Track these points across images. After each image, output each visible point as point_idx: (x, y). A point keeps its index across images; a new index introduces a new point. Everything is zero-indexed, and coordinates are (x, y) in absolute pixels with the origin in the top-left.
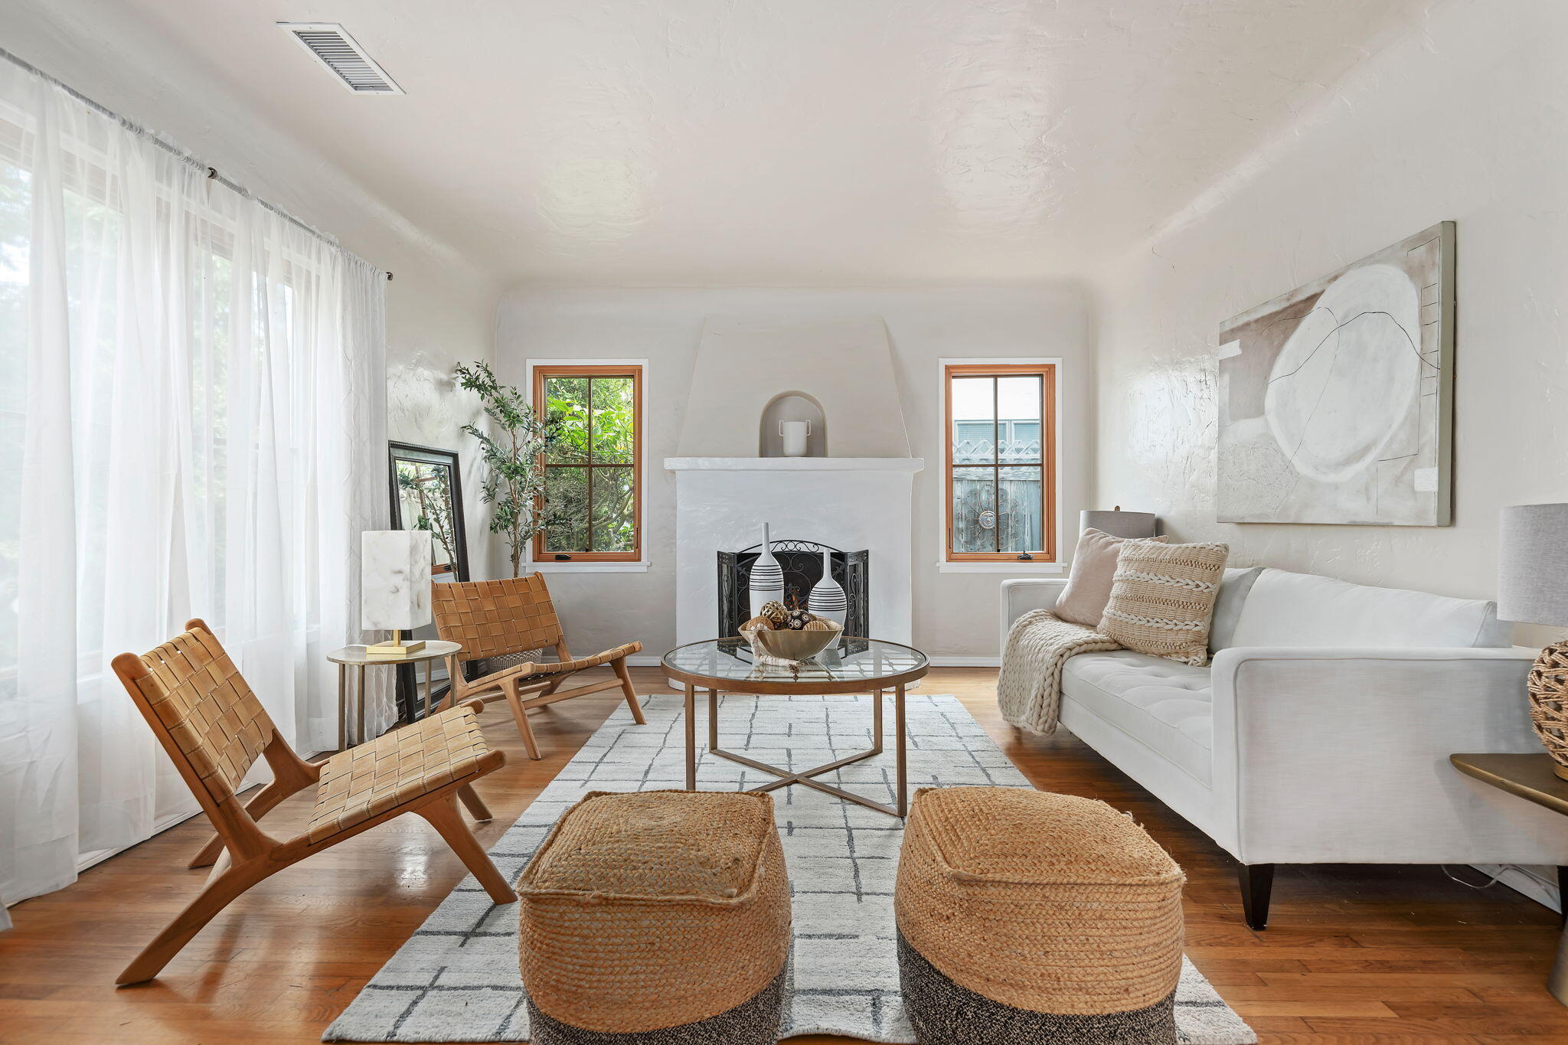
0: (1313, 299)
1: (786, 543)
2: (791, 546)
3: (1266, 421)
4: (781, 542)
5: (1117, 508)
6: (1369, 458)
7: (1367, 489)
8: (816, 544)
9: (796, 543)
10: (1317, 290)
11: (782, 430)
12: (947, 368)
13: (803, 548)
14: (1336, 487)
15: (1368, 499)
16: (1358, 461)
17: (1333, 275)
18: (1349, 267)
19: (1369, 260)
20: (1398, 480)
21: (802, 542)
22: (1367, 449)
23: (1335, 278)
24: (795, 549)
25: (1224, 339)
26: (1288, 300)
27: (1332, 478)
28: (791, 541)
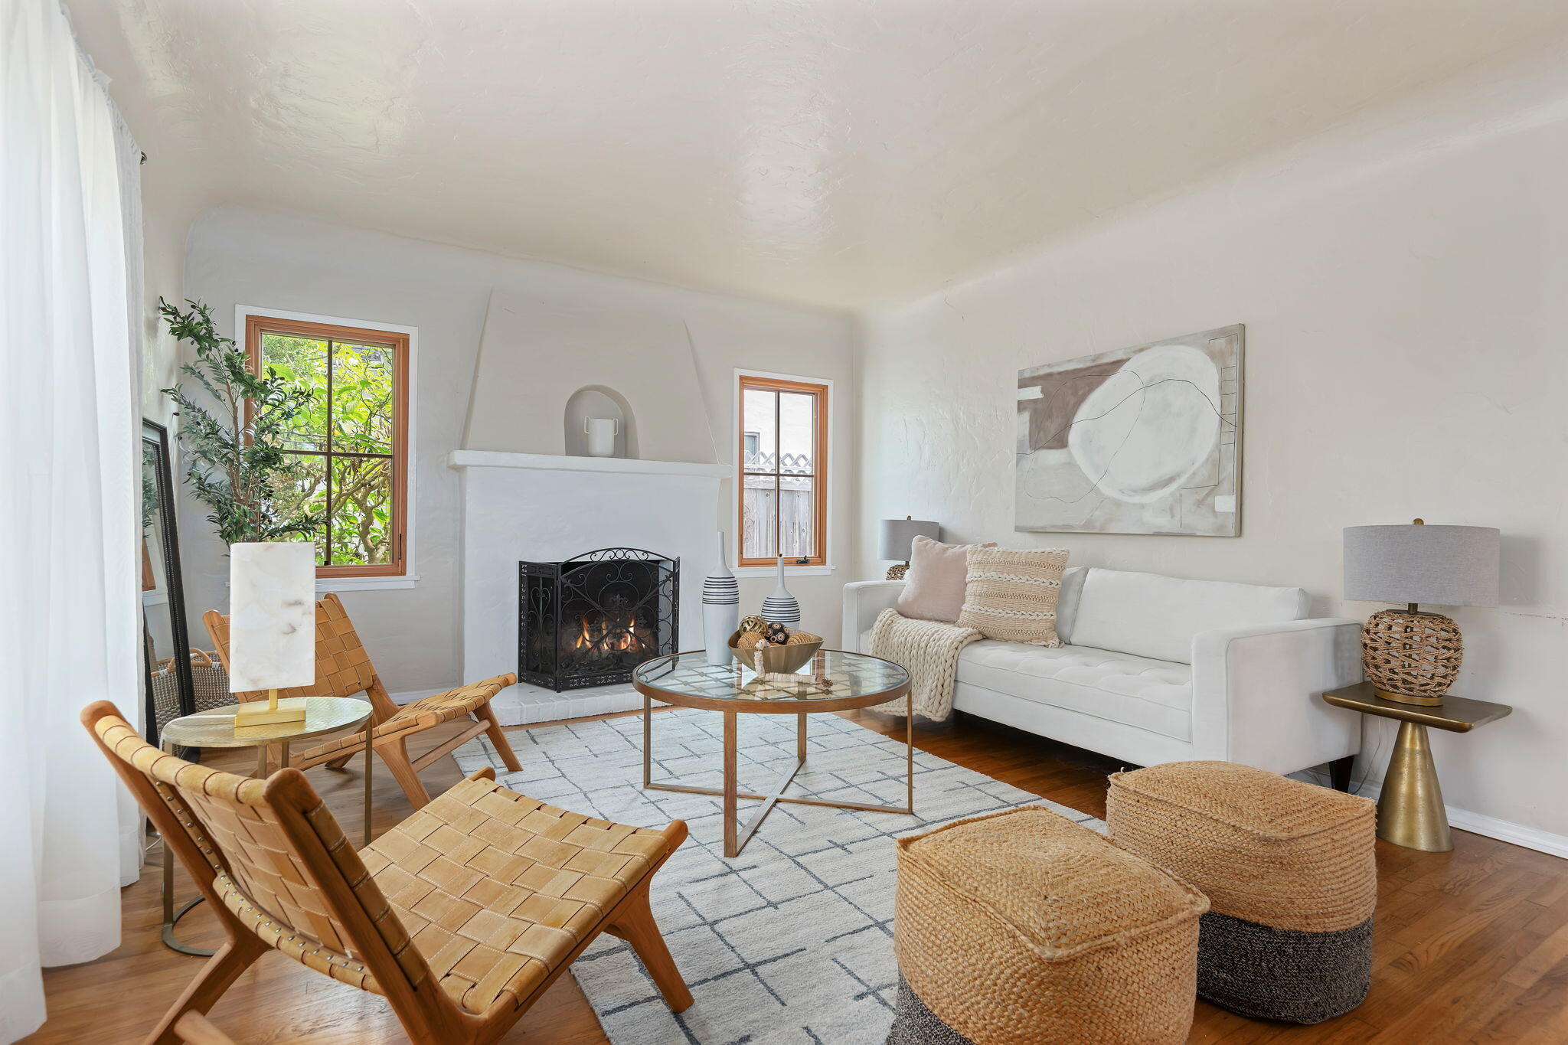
0: (1118, 364)
1: (615, 551)
2: (620, 555)
3: (1070, 452)
4: (609, 550)
5: (909, 517)
6: (1173, 486)
7: (1171, 509)
8: (646, 552)
9: (625, 551)
10: (1125, 357)
11: (587, 427)
12: (741, 378)
13: (632, 556)
14: (1142, 506)
15: (1173, 516)
16: (1162, 488)
17: (1139, 348)
18: (1154, 344)
19: (1176, 341)
20: (1200, 503)
21: (631, 550)
22: (1172, 479)
23: (1142, 350)
24: (624, 558)
25: (1023, 383)
26: (1094, 360)
27: (1137, 499)
28: (620, 549)
